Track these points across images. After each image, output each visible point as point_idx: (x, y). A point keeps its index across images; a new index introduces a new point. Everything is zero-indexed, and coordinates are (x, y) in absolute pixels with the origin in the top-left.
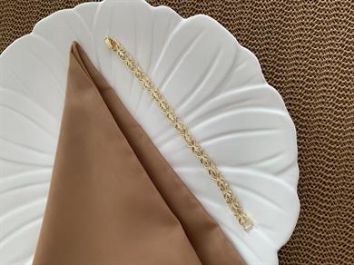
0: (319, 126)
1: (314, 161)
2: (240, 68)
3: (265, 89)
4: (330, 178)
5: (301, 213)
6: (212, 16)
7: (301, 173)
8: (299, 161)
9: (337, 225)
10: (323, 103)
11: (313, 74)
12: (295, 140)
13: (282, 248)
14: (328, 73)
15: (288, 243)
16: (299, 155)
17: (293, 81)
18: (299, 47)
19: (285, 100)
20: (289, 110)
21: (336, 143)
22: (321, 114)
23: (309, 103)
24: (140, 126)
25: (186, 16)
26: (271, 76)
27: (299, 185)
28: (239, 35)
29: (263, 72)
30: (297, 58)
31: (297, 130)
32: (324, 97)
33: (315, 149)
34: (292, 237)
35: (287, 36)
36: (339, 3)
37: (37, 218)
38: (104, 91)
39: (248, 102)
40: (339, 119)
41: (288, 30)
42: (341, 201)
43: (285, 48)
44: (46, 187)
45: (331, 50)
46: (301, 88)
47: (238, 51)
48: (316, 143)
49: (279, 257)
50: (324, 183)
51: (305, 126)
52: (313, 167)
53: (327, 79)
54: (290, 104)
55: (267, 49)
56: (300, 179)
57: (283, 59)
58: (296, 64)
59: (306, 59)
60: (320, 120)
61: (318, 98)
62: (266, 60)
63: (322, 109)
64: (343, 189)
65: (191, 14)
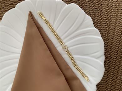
0: (112, 43)
1: (110, 54)
2: (85, 22)
4: (115, 60)
5: (105, 72)
7: (105, 59)
8: (105, 54)
9: (117, 77)
10: (114, 35)
11: (110, 25)
12: (104, 47)
13: (98, 84)
14: (115, 25)
15: (100, 82)
16: (105, 52)
17: (104, 27)
18: (106, 15)
19: (101, 33)
20: (102, 37)
21: (117, 48)
22: (113, 39)
23: (109, 35)
24: (51, 41)
25: (67, 4)
26: (96, 25)
27: (104, 63)
28: (85, 11)
29: (94, 24)
30: (105, 19)
31: (105, 45)
32: (114, 33)
33: (110, 51)
34: (101, 81)
35: (102, 12)
36: (120, 1)
37: (16, 70)
38: (39, 28)
40: (119, 41)
41: (102, 10)
42: (119, 69)
43: (101, 16)
44: (18, 60)
45: (117, 17)
46: (106, 29)
47: (85, 16)
48: (111, 49)
49: (97, 87)
50: (113, 62)
51: (107, 43)
52: (109, 56)
53: (115, 27)
54: (102, 35)
55: (95, 16)
56: (105, 61)
57: (100, 19)
58: (105, 21)
59: (108, 20)
60: (112, 41)
61: (112, 33)
62: (94, 20)
63: (113, 37)
64: (119, 65)
65: (69, 3)
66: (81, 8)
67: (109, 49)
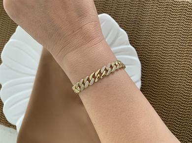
0: (153, 66)
1: (150, 81)
2: (119, 38)
3: (129, 48)
4: (156, 88)
6: (110, 15)
8: (142, 80)
10: (156, 55)
11: (152, 43)
14: (159, 43)
17: (144, 45)
18: (147, 30)
20: (139, 58)
21: (160, 73)
22: (155, 60)
23: (150, 55)
25: (99, 13)
26: (132, 42)
29: (129, 40)
30: (146, 35)
31: (142, 66)
32: (156, 53)
35: (142, 25)
37: (27, 98)
39: (122, 53)
40: (162, 63)
41: (143, 23)
42: (160, 99)
44: (32, 84)
45: (161, 33)
46: (147, 48)
47: (120, 30)
50: (154, 90)
52: (149, 83)
53: (158, 45)
55: (133, 30)
57: (140, 35)
58: (145, 38)
59: (150, 36)
60: (154, 63)
61: (154, 53)
62: (132, 35)
63: (155, 58)
64: (162, 94)
65: (102, 13)
66: (115, 19)
67: (150, 73)
